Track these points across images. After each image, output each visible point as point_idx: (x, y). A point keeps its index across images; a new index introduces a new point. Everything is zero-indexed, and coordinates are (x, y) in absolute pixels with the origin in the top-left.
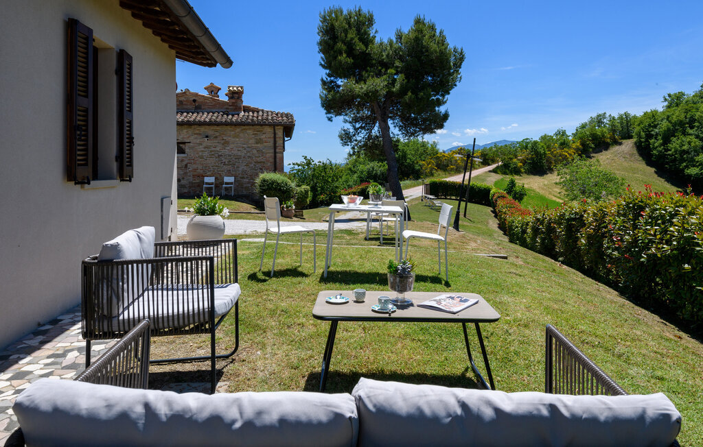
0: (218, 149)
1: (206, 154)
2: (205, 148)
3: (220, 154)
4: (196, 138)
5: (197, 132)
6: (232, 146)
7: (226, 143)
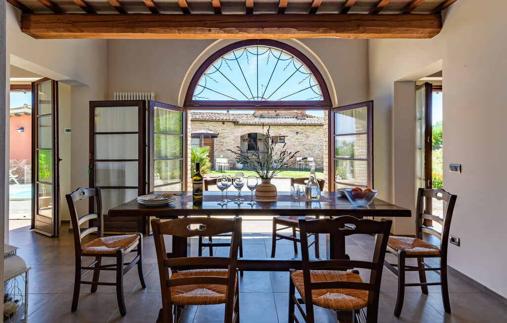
0: (303, 140)
1: (296, 143)
2: (296, 139)
3: (304, 143)
4: (291, 134)
5: (292, 130)
6: (311, 138)
7: (308, 137)
